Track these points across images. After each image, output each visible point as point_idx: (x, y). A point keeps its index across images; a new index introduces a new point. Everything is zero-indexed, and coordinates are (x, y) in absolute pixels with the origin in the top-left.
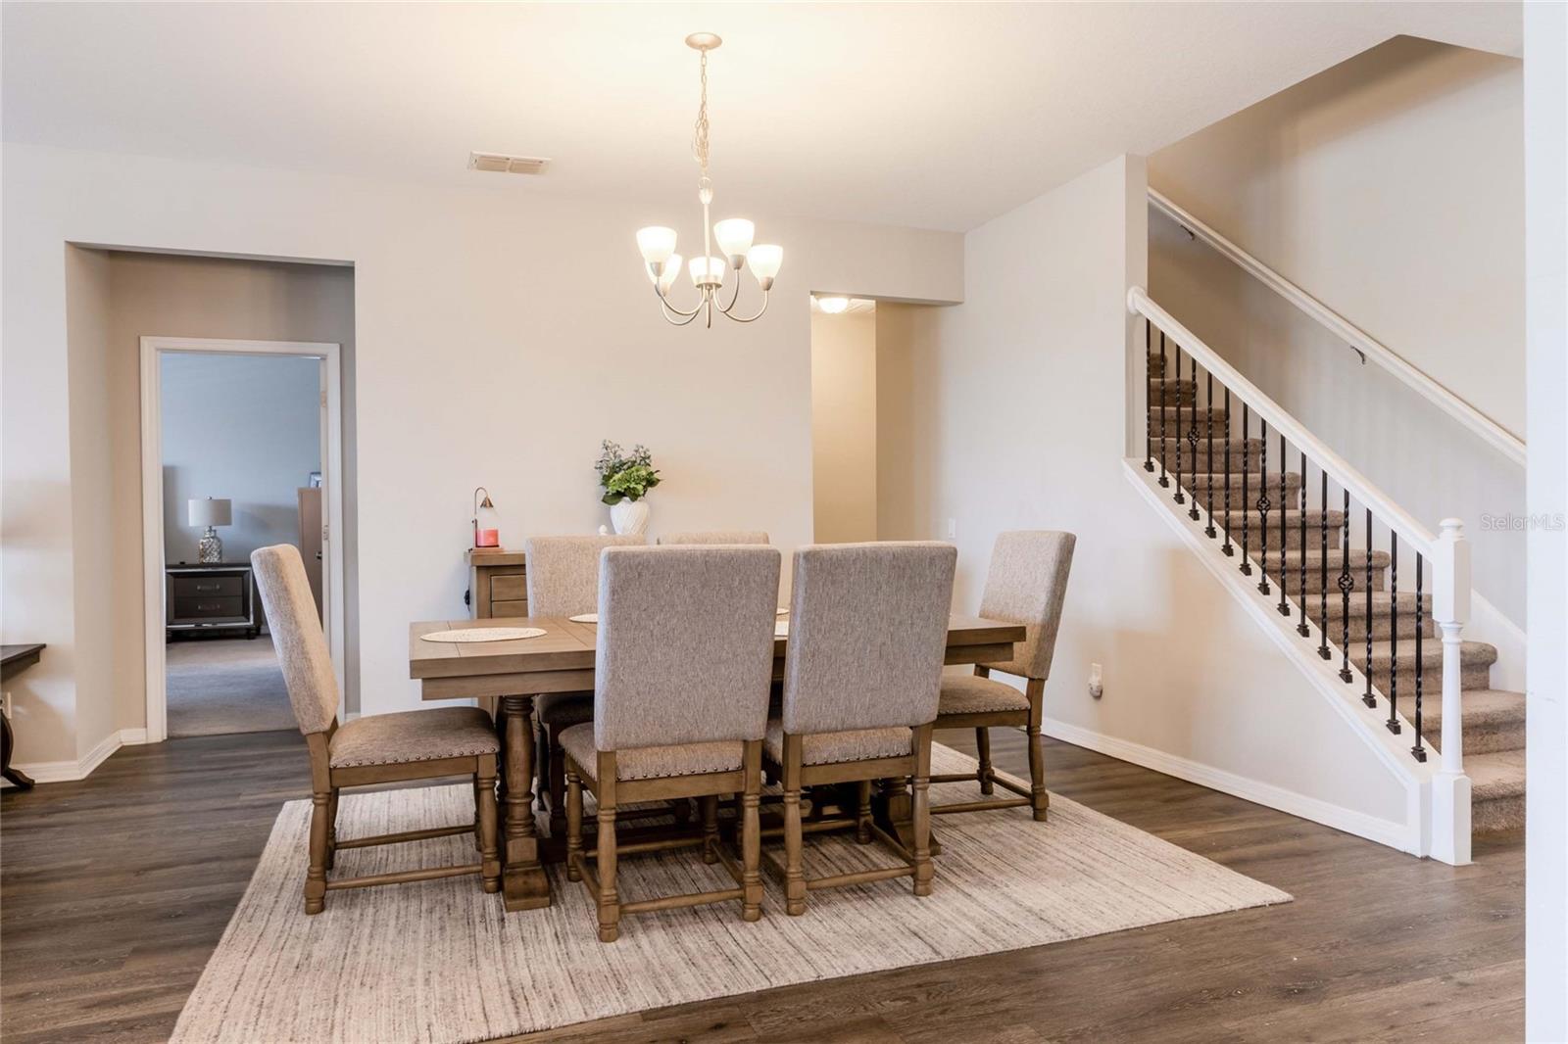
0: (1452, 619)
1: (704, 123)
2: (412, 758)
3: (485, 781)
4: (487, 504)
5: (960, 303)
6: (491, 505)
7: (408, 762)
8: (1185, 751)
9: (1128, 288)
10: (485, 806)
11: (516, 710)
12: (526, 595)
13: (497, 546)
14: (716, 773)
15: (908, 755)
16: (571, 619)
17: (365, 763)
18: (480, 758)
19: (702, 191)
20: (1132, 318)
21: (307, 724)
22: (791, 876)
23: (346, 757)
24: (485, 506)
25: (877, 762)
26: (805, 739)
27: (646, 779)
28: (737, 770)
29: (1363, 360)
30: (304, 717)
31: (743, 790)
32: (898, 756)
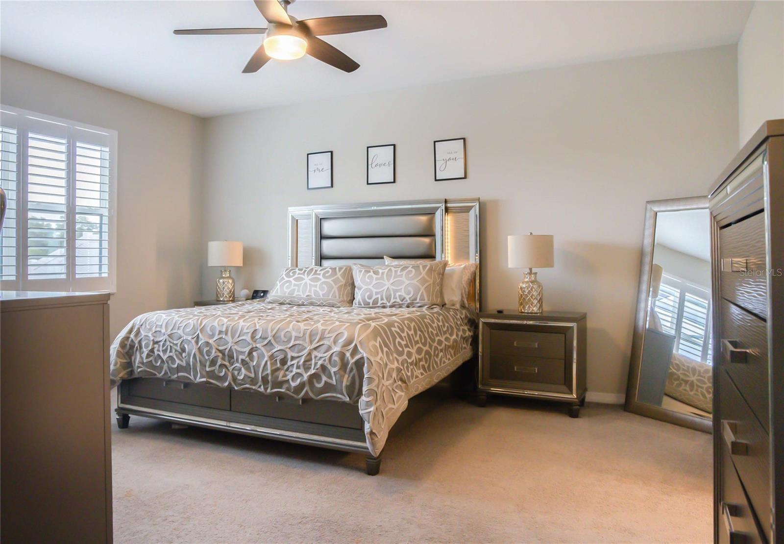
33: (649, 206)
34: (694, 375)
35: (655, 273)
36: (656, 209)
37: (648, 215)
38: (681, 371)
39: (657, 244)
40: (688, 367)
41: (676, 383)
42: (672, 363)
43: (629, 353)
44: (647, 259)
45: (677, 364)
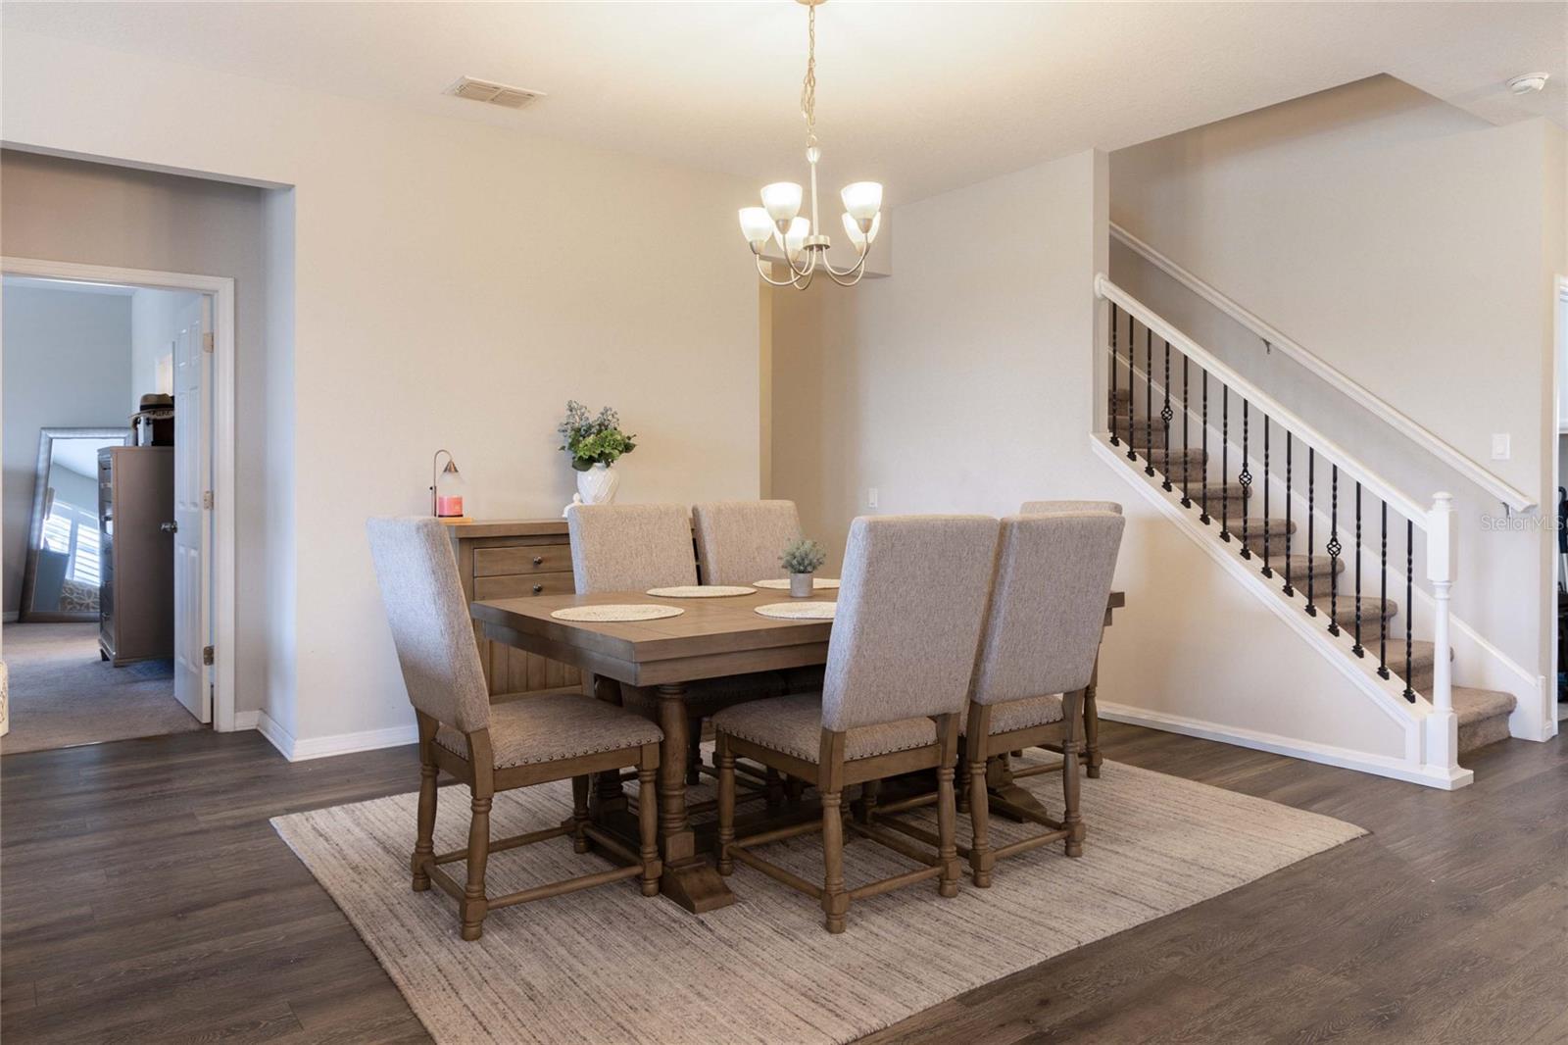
0: (1447, 578)
1: (811, 79)
2: (580, 752)
3: (648, 773)
4: (450, 468)
5: (888, 276)
6: (456, 471)
7: (575, 757)
8: (1162, 707)
9: (1094, 275)
10: (648, 801)
11: (675, 694)
12: (572, 567)
13: (461, 516)
14: (918, 748)
15: (1062, 720)
16: (649, 592)
17: (532, 761)
18: (644, 747)
19: (811, 150)
20: (1098, 301)
21: (472, 720)
22: (981, 848)
23: (511, 755)
24: (450, 471)
25: (1041, 728)
26: (994, 707)
27: (863, 759)
28: (934, 745)
29: (1268, 350)
30: (470, 712)
31: (940, 763)
32: (1055, 722)
33: (44, 432)
34: (89, 597)
35: (49, 494)
36: (51, 435)
37: (43, 441)
38: (75, 595)
39: (54, 463)
40: (83, 591)
41: (69, 607)
42: (65, 588)
43: (22, 573)
44: (42, 482)
45: (70, 589)
